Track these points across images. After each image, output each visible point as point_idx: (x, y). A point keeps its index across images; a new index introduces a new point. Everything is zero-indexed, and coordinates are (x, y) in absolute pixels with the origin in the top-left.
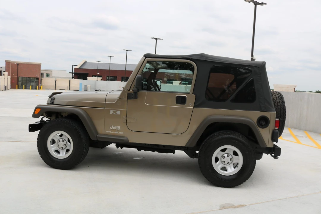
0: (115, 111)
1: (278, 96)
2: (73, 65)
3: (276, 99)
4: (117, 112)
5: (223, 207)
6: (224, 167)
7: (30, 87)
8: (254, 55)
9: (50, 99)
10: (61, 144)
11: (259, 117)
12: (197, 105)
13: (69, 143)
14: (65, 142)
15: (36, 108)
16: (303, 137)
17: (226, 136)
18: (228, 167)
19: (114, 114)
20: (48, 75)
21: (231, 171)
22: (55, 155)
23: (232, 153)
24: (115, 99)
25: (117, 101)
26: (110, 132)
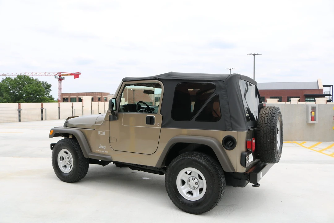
0: (102, 132)
3: (264, 116)
6: (191, 191)
9: (66, 122)
10: (67, 160)
11: (225, 137)
12: (164, 125)
18: (194, 192)
19: (101, 134)
21: (197, 196)
22: (63, 170)
23: (197, 177)
24: (102, 121)
25: (103, 123)
26: (99, 151)
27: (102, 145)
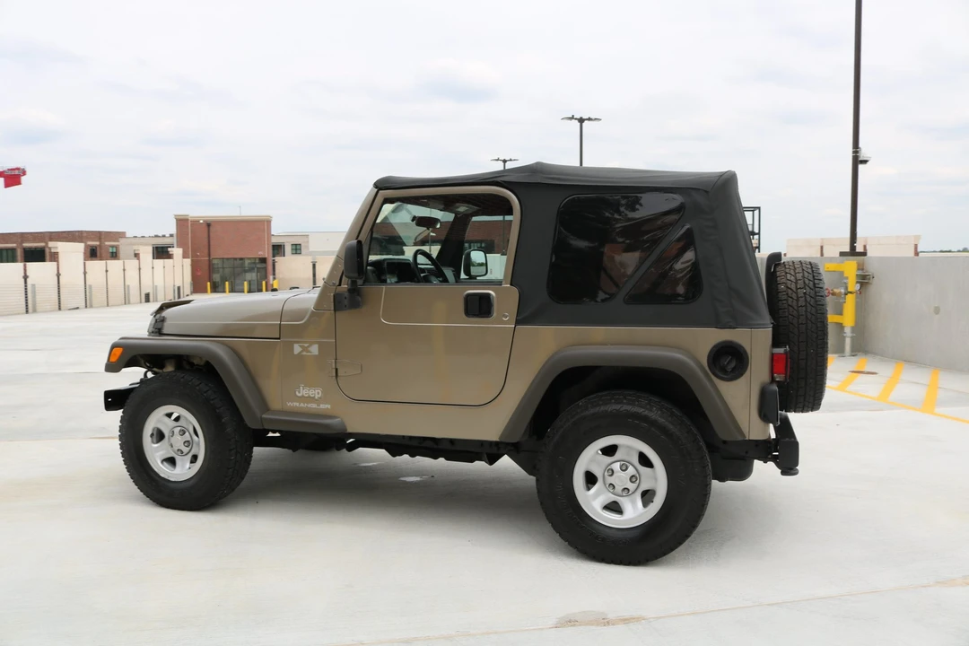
0: (306, 345)
3: (793, 287)
4: (310, 349)
5: (570, 622)
6: (615, 503)
7: (244, 286)
9: (155, 320)
10: (178, 441)
11: (715, 346)
12: (525, 316)
13: (195, 439)
14: (187, 437)
15: (114, 346)
17: (610, 408)
18: (625, 503)
19: (304, 353)
20: (296, 249)
21: (635, 514)
22: (164, 471)
23: (635, 460)
24: (305, 311)
25: (311, 316)
26: (296, 404)
27: (310, 385)
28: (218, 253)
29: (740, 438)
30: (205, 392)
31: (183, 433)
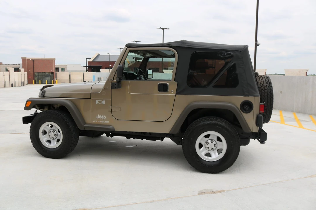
0: (100, 101)
1: (265, 80)
2: (86, 59)
3: (263, 83)
4: (102, 102)
5: (202, 193)
6: (209, 153)
7: (45, 81)
8: (257, 40)
9: (41, 92)
10: (52, 134)
11: (242, 102)
13: (59, 133)
14: (55, 133)
15: (28, 101)
16: (307, 121)
17: (209, 122)
18: (212, 153)
19: (100, 104)
20: (63, 70)
21: (215, 157)
22: (47, 145)
23: (216, 139)
24: (100, 89)
25: (102, 92)
26: (97, 121)
28: (37, 70)
29: (250, 132)
30: (63, 117)
31: (54, 131)
